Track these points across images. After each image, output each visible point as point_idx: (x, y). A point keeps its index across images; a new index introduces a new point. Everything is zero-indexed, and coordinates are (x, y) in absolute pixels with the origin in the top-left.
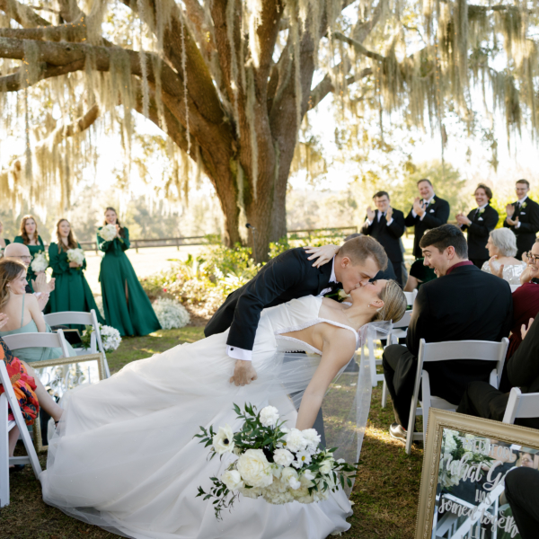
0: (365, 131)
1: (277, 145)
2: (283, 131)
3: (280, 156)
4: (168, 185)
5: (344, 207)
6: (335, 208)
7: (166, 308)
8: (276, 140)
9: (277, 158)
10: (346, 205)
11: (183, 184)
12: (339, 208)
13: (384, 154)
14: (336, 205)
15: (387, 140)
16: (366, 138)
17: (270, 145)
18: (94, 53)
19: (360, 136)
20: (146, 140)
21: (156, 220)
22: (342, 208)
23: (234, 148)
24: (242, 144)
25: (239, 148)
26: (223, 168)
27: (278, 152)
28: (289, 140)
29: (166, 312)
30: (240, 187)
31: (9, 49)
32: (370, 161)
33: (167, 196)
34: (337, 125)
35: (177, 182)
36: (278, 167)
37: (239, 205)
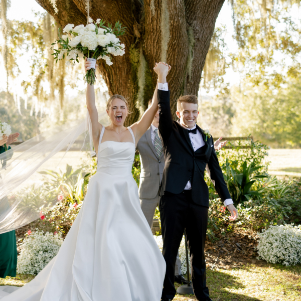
1: (191, 32)
2: (199, 13)
3: (195, 45)
4: (38, 80)
5: (219, 114)
6: (209, 114)
7: (46, 244)
8: (190, 25)
9: (191, 48)
10: (221, 112)
11: (57, 79)
12: (212, 115)
14: (210, 111)
17: (184, 30)
20: (15, 27)
21: (15, 120)
22: (216, 115)
23: (137, 33)
24: (148, 28)
25: (143, 32)
27: (193, 41)
28: (205, 25)
29: (45, 251)
30: (141, 84)
32: (273, 62)
33: (36, 93)
35: (51, 77)
36: (191, 59)
37: (137, 107)
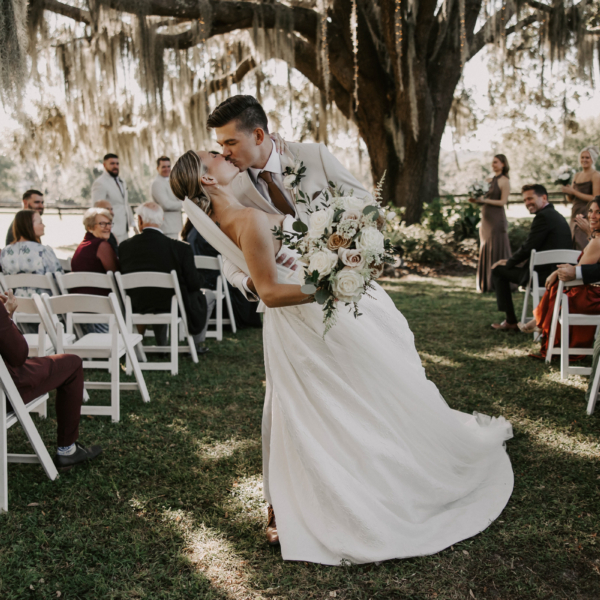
0: (523, 84)
13: (543, 110)
15: (547, 95)
16: (523, 91)
18: (261, 11)
19: (516, 89)
26: (376, 126)
28: (446, 97)
31: (186, 9)
34: (491, 77)
